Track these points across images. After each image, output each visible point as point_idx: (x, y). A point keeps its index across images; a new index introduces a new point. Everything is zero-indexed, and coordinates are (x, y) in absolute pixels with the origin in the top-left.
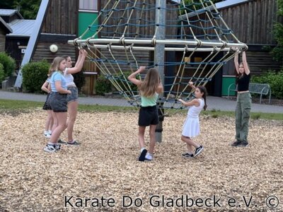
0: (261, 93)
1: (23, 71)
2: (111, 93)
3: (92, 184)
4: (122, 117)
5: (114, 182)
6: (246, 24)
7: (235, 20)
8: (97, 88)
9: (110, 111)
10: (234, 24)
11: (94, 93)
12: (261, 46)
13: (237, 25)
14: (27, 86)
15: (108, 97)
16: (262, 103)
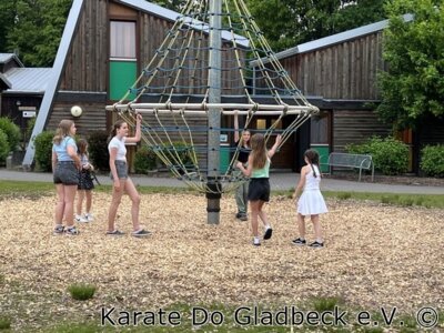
0: (361, 167)
1: (36, 143)
2: (156, 171)
3: (141, 260)
4: (171, 200)
5: (164, 258)
6: (340, 73)
7: (325, 68)
8: (136, 164)
9: (155, 192)
10: (325, 73)
11: (133, 171)
12: (362, 103)
13: (328, 74)
14: (41, 163)
15: (152, 175)
16: (362, 180)
